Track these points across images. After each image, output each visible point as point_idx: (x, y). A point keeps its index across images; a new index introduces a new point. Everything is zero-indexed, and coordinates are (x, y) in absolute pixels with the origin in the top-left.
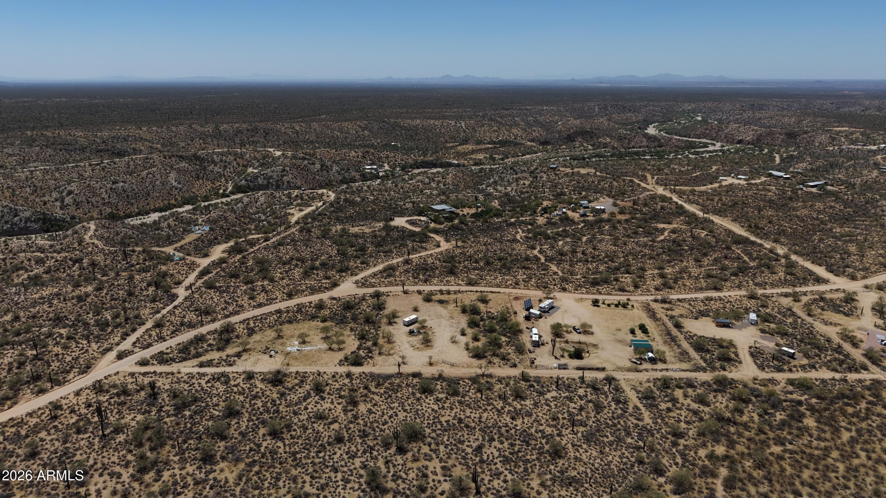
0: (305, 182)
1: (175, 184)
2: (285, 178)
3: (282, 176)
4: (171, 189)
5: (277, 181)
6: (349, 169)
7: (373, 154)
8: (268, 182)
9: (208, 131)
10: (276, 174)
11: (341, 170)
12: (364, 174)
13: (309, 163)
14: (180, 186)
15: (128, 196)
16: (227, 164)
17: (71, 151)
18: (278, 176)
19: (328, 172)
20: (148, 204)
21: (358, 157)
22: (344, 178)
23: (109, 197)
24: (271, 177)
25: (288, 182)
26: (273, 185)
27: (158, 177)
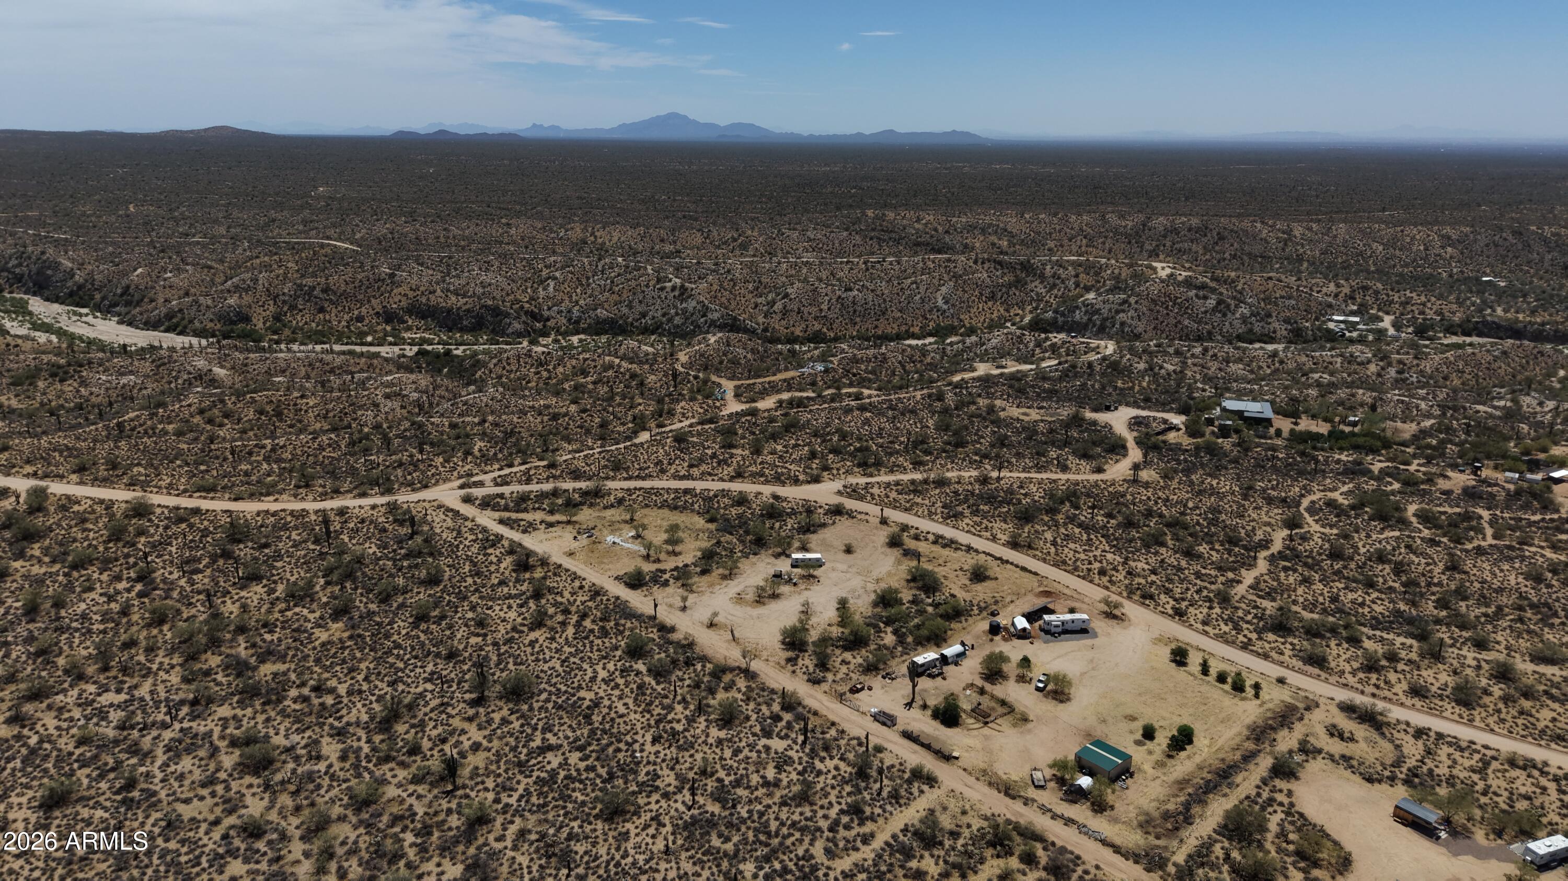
0: (1155, 328)
1: (940, 302)
2: (1121, 315)
3: (1117, 312)
4: (930, 311)
5: (1105, 320)
6: (1269, 316)
7: (1377, 292)
8: (1090, 320)
9: (1125, 227)
10: (1107, 306)
11: (1252, 315)
12: (1299, 329)
13: (1197, 296)
14: (945, 307)
15: (855, 311)
16: (1058, 282)
17: (884, 241)
18: (1110, 310)
19: (1225, 315)
20: (876, 327)
21: (1336, 296)
22: (1251, 330)
23: (829, 309)
24: (1098, 312)
25: (1123, 324)
26: (1094, 325)
27: (922, 289)
